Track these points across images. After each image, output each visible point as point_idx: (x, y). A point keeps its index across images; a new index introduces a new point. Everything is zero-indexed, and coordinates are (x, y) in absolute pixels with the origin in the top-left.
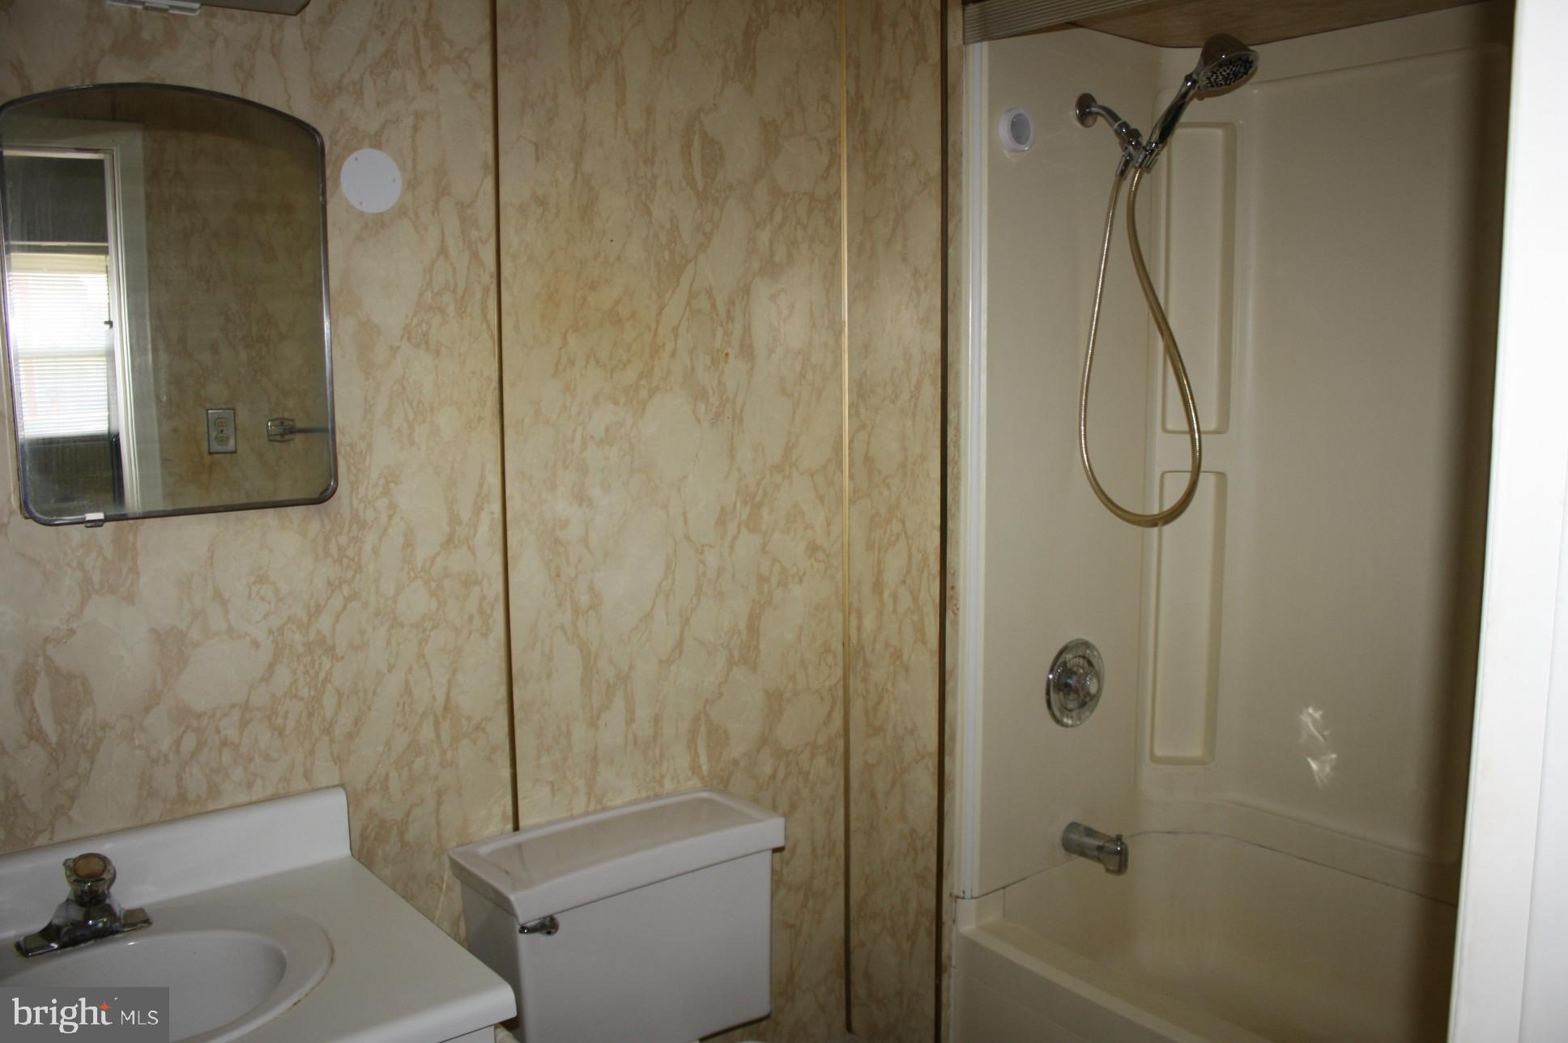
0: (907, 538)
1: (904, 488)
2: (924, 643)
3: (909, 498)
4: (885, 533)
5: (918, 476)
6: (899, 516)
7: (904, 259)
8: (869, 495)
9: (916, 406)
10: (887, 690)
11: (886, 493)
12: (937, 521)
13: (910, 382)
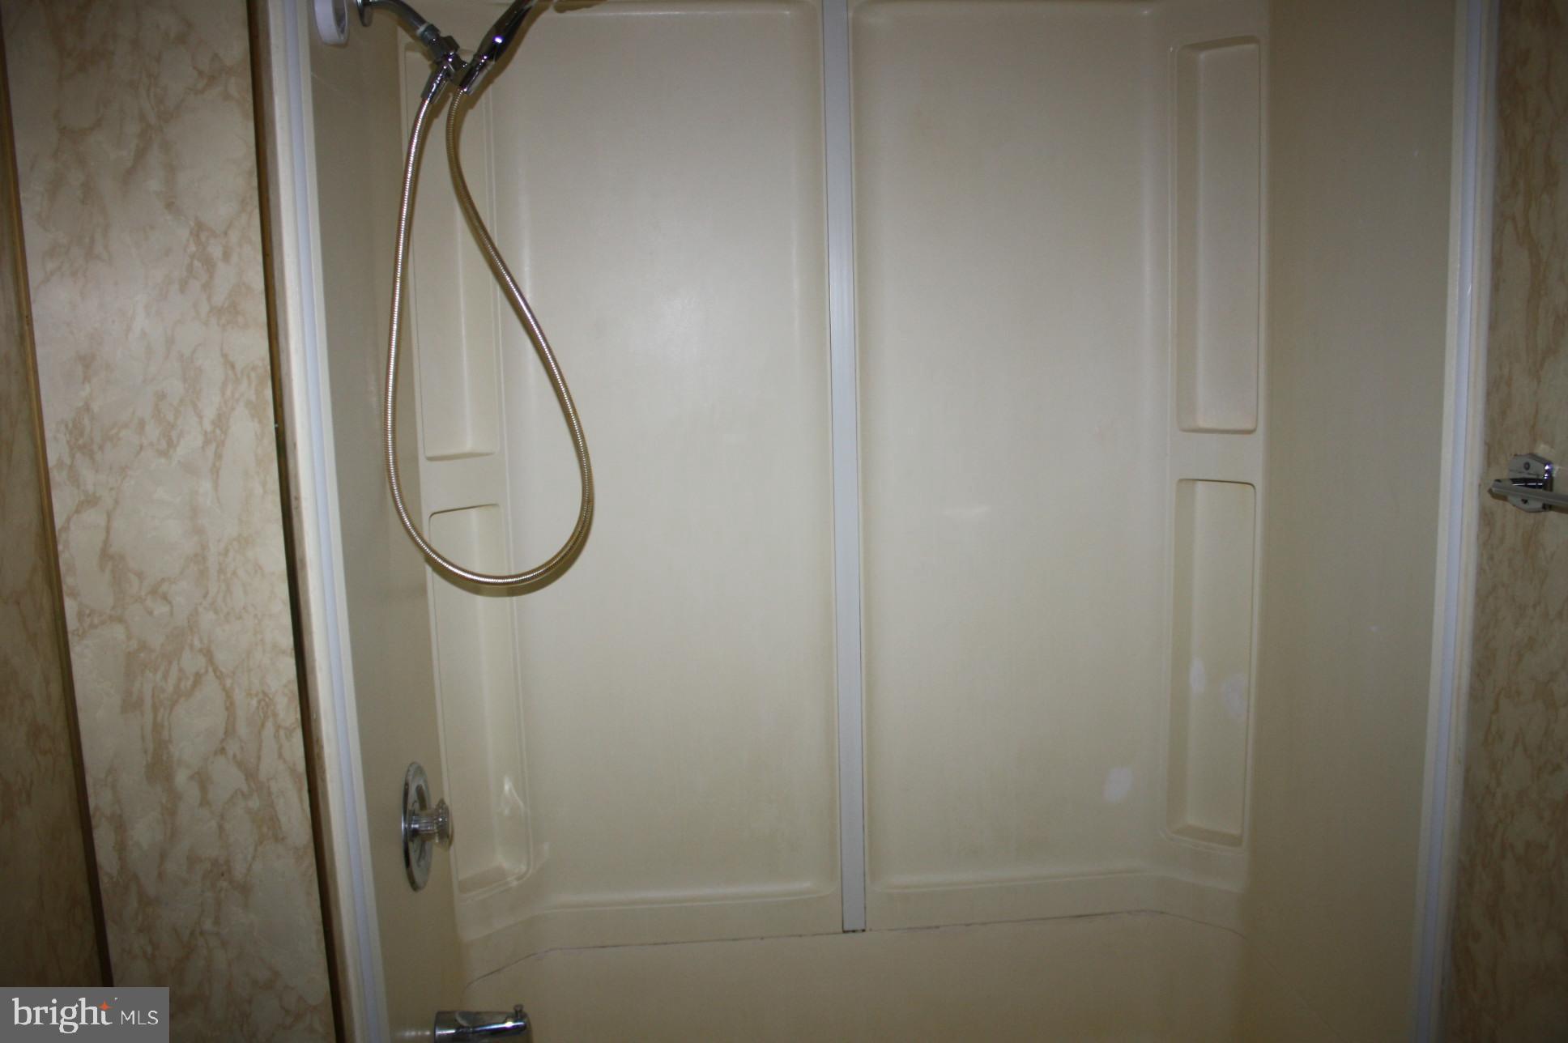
0: (220, 676)
1: (205, 596)
2: (279, 839)
3: (216, 612)
4: (165, 677)
5: (234, 573)
6: (197, 643)
7: (169, 206)
8: (120, 620)
9: (218, 456)
10: (202, 933)
11: (161, 609)
12: (288, 641)
13: (201, 417)
